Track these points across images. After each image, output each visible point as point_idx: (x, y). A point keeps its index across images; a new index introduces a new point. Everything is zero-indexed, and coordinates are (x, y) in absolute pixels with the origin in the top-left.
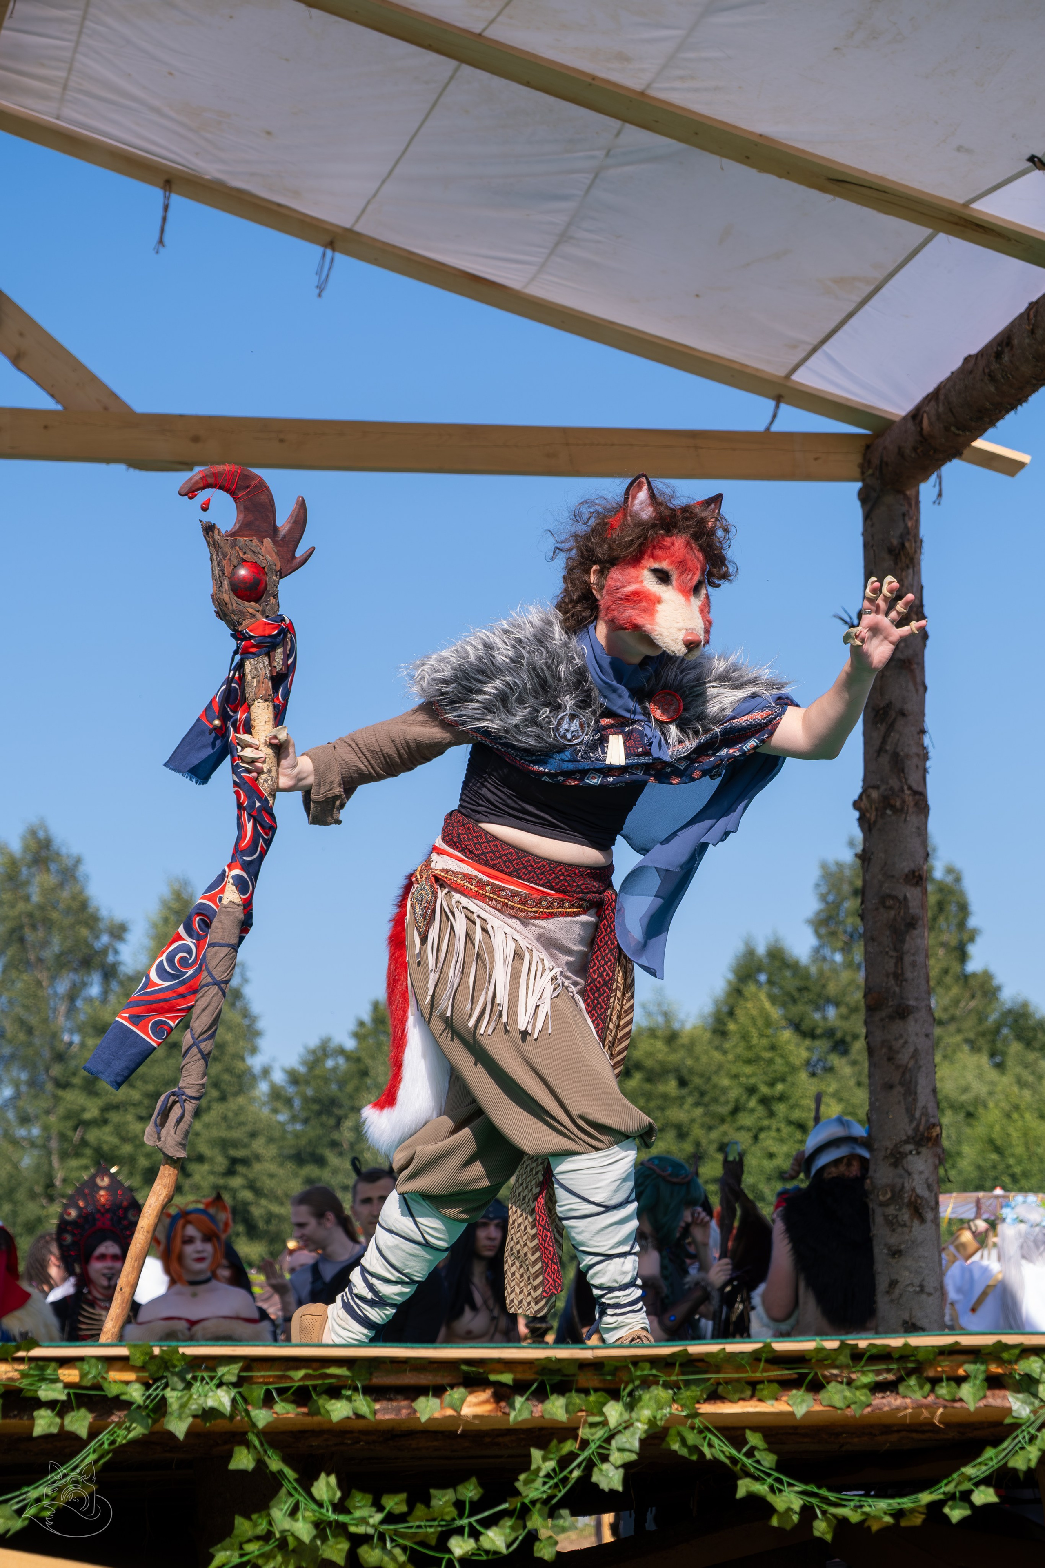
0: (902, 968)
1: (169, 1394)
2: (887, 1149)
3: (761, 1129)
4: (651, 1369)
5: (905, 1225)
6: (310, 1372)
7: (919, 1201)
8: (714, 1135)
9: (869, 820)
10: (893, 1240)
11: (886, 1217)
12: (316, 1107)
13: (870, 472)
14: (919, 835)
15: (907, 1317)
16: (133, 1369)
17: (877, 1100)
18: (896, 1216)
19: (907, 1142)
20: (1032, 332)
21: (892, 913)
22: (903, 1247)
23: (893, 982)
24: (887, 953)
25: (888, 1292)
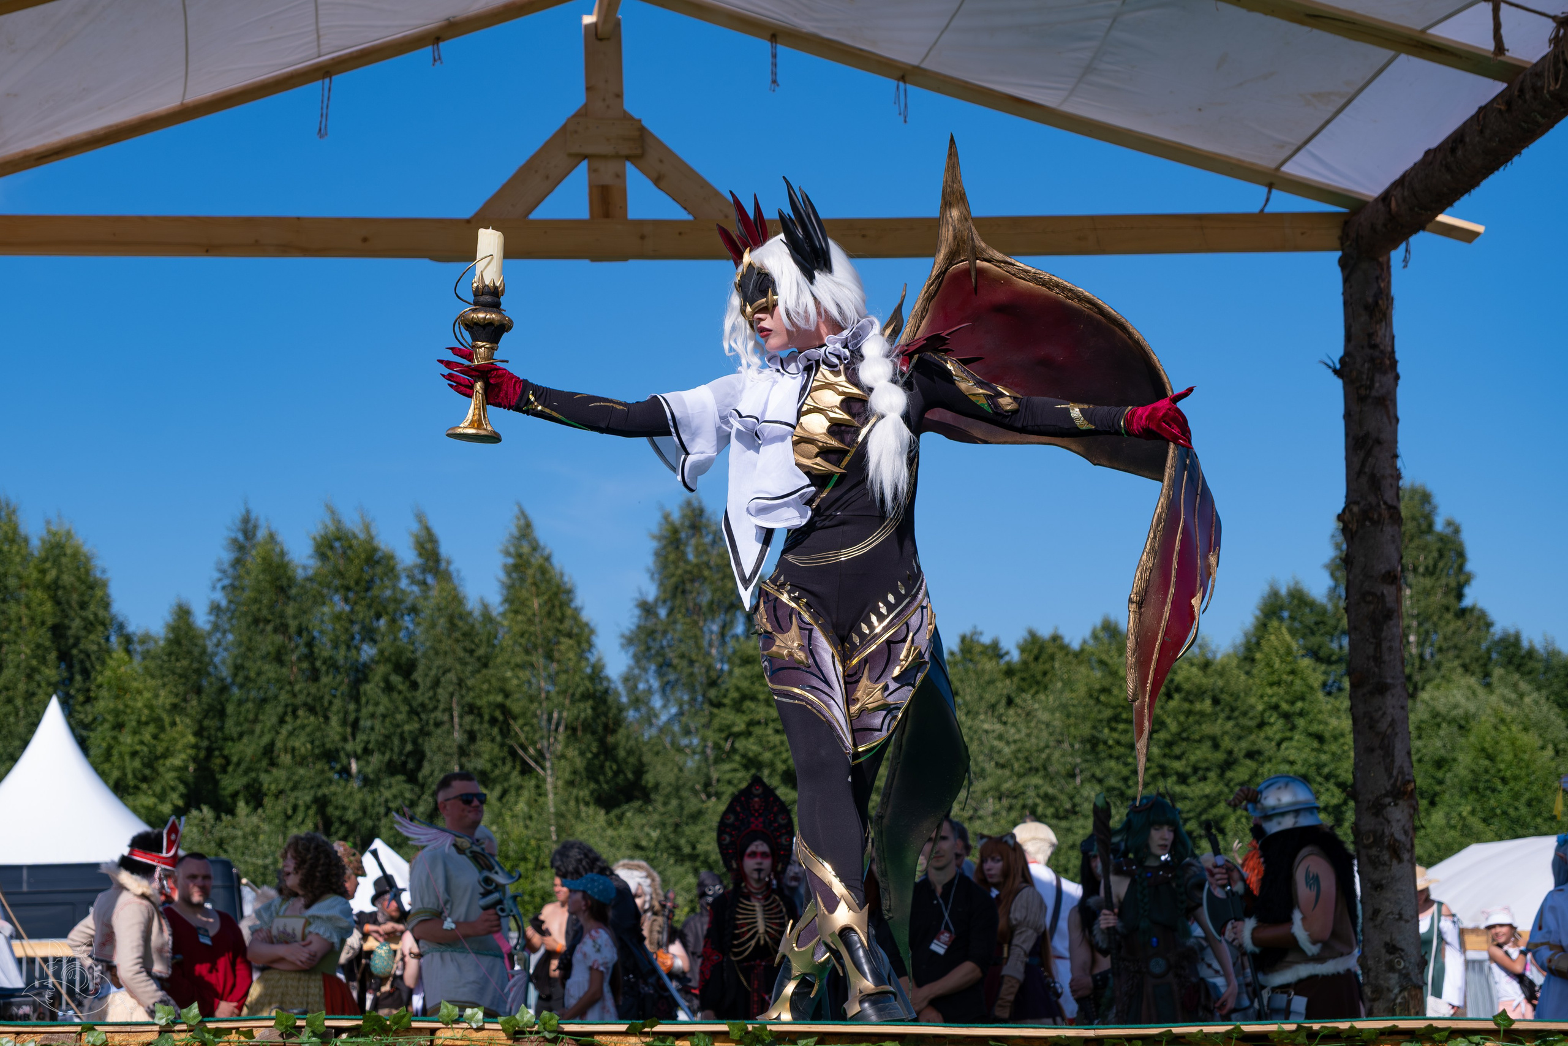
0: (1380, 652)
2: (1369, 801)
5: (1385, 864)
7: (1397, 844)
9: (1351, 530)
11: (1370, 857)
13: (1348, 243)
14: (1394, 541)
15: (1388, 939)
17: (1361, 761)
18: (1378, 857)
19: (1386, 795)
20: (1482, 132)
21: (1372, 607)
22: (1384, 882)
23: (1372, 664)
24: (1368, 640)
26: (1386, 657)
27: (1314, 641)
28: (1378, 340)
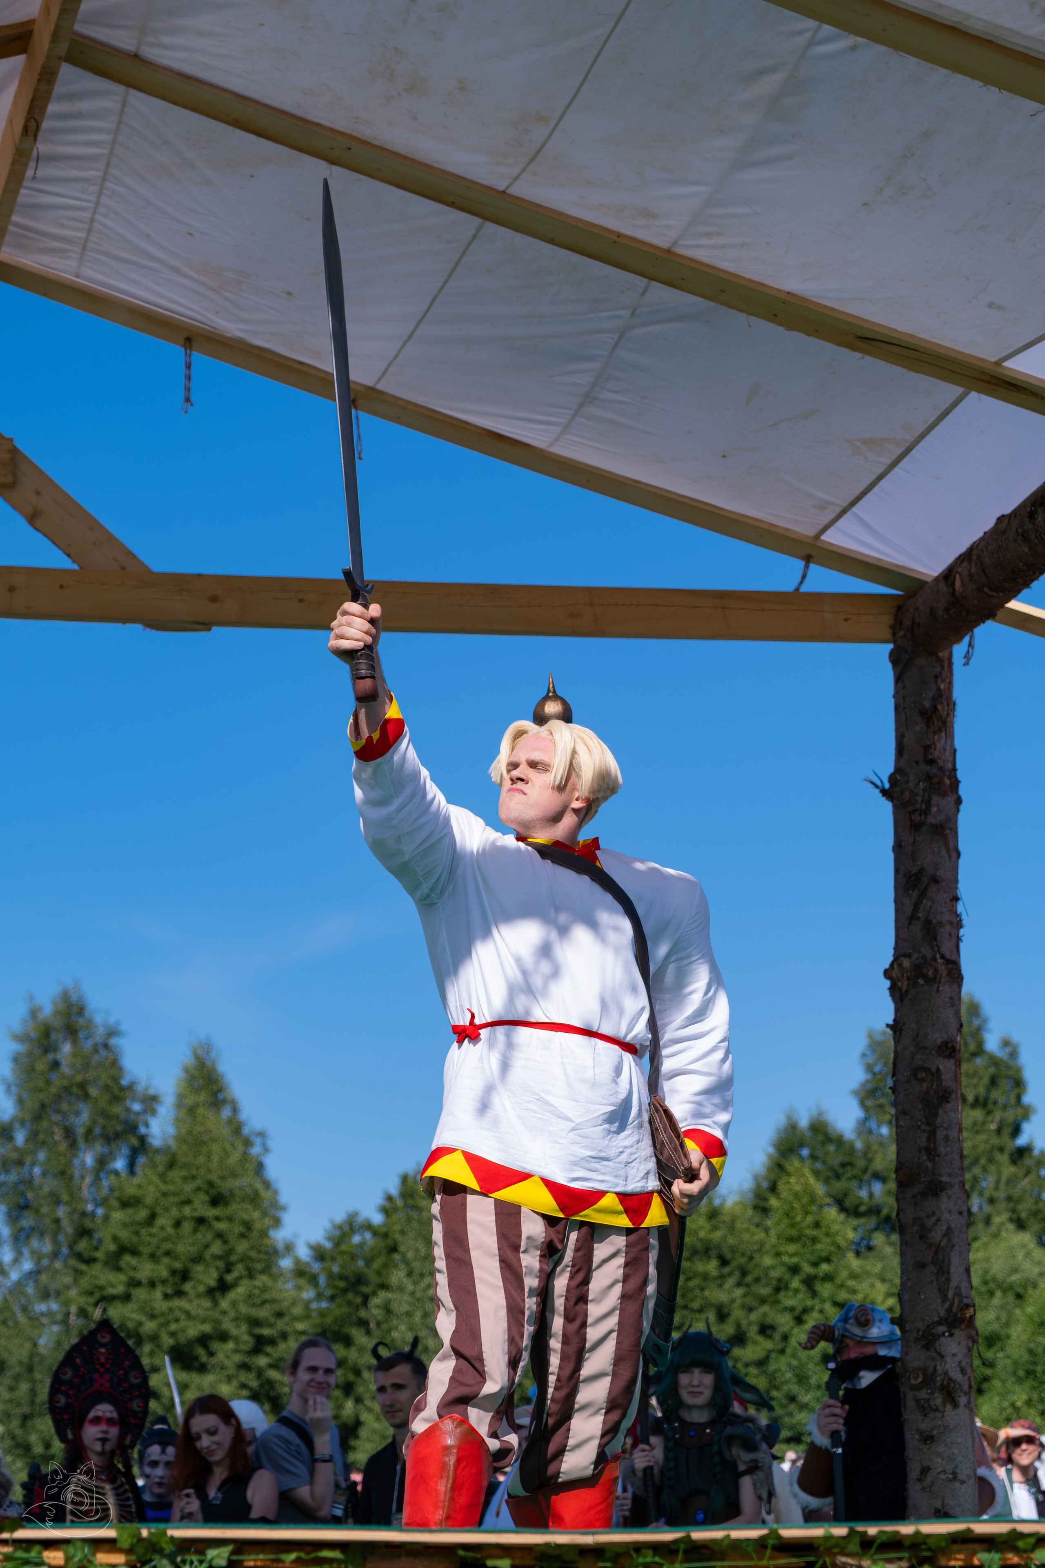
0: (935, 1143)
2: (919, 1331)
4: (654, 1556)
5: (937, 1410)
6: (303, 1555)
7: (952, 1385)
8: (755, 1316)
9: (900, 989)
10: (924, 1426)
11: (917, 1401)
12: (342, 1284)
13: (902, 633)
14: (952, 1005)
16: (120, 1551)
17: (908, 1279)
18: (928, 1400)
19: (939, 1323)
21: (925, 1085)
22: (935, 1432)
23: (925, 1157)
24: (919, 1127)
25: (919, 1480)
26: (942, 1150)
27: (839, 1186)
28: (936, 754)
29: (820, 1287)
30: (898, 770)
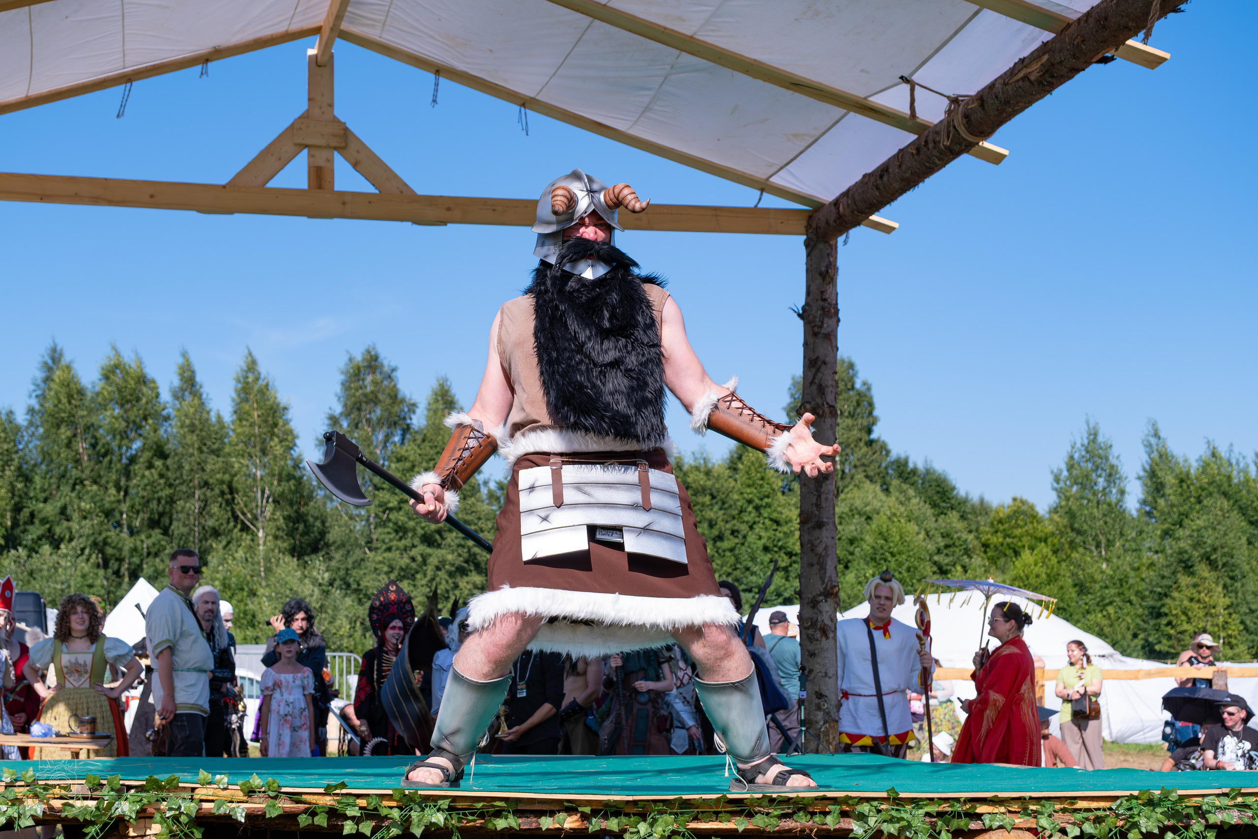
0: (820, 501)
1: (413, 813)
2: (809, 598)
3: (755, 523)
4: (663, 806)
5: (817, 640)
6: (484, 804)
7: (825, 627)
8: (728, 526)
13: (811, 231)
14: (832, 429)
15: (817, 689)
16: (394, 801)
17: (804, 571)
18: (813, 634)
19: (820, 595)
20: (900, 166)
22: (816, 652)
23: (815, 509)
24: (812, 492)
25: (808, 676)
26: (824, 505)
28: (827, 296)
29: (762, 511)
30: (807, 304)
